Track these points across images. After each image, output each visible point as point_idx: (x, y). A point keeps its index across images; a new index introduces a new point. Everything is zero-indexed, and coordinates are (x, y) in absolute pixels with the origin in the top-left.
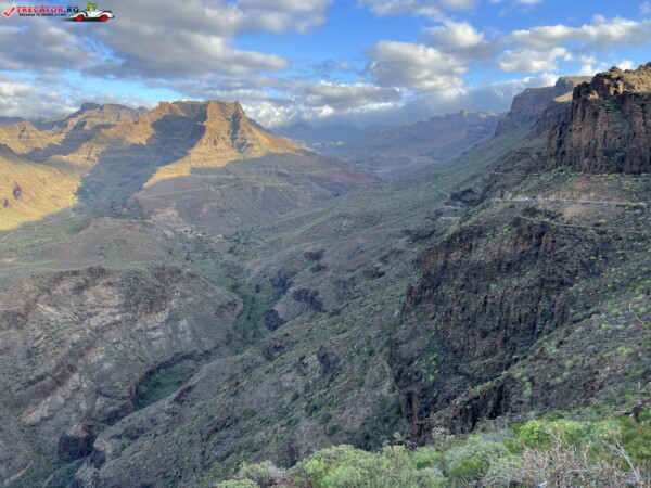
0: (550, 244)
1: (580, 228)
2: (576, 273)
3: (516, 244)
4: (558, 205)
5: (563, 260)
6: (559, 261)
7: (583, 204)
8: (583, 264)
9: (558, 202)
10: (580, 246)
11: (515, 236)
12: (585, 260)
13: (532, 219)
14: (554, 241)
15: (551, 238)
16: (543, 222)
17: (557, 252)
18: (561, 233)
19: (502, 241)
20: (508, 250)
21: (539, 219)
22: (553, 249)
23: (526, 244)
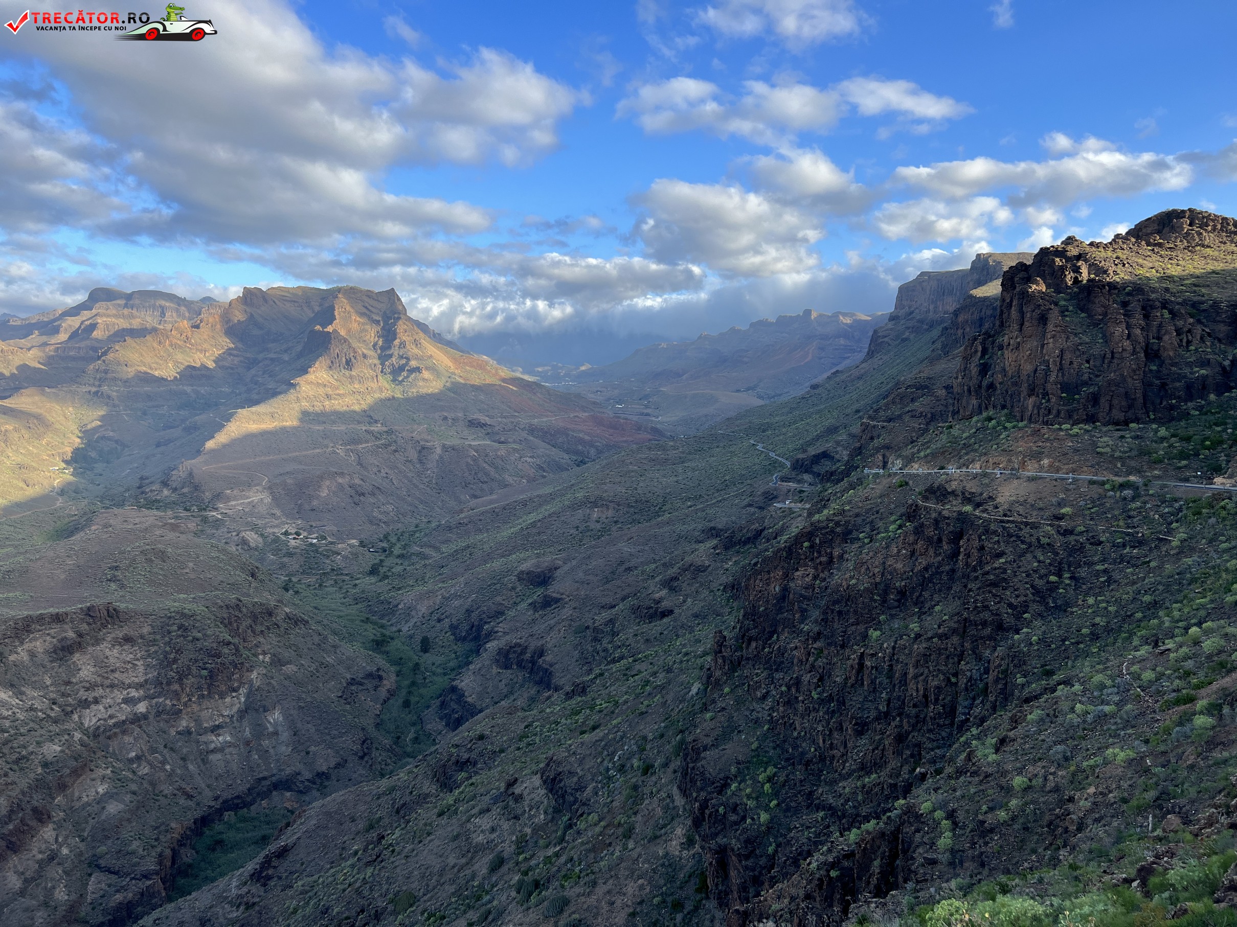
0: (975, 553)
1: (1026, 524)
2: (1025, 607)
3: (913, 553)
4: (986, 481)
5: (999, 583)
6: (994, 584)
7: (1031, 479)
8: (1037, 591)
9: (985, 475)
10: (1029, 556)
11: (911, 538)
12: (1039, 583)
13: (940, 507)
14: (982, 548)
15: (976, 543)
16: (960, 513)
17: (987, 568)
18: (995, 533)
19: (887, 547)
20: (899, 566)
21: (951, 508)
22: (980, 563)
23: (931, 552)
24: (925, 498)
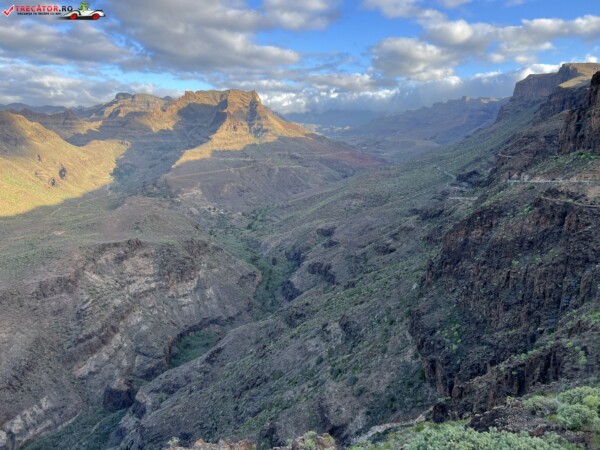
0: (574, 224)
3: (538, 223)
4: (581, 186)
5: (587, 239)
6: (584, 239)
9: (580, 183)
11: (537, 216)
13: (554, 200)
15: (575, 218)
16: (566, 203)
17: (581, 231)
18: (586, 213)
19: (523, 220)
20: (530, 229)
21: (561, 200)
22: (577, 228)
23: (548, 223)
24: (546, 195)
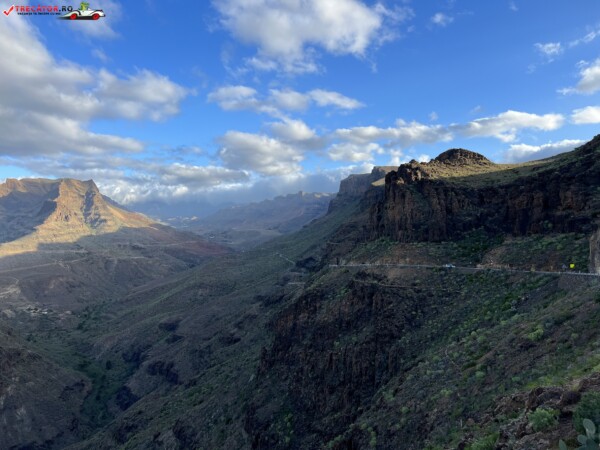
0: (379, 302)
1: (401, 288)
2: (403, 326)
5: (391, 316)
6: (388, 317)
7: (402, 268)
8: (407, 319)
9: (382, 266)
10: (403, 303)
12: (408, 315)
13: (363, 281)
14: (382, 300)
15: (380, 298)
16: (372, 284)
17: (385, 309)
18: (388, 293)
19: (341, 301)
20: (347, 310)
21: (370, 281)
22: (382, 307)
23: (360, 303)
24: (357, 278)
